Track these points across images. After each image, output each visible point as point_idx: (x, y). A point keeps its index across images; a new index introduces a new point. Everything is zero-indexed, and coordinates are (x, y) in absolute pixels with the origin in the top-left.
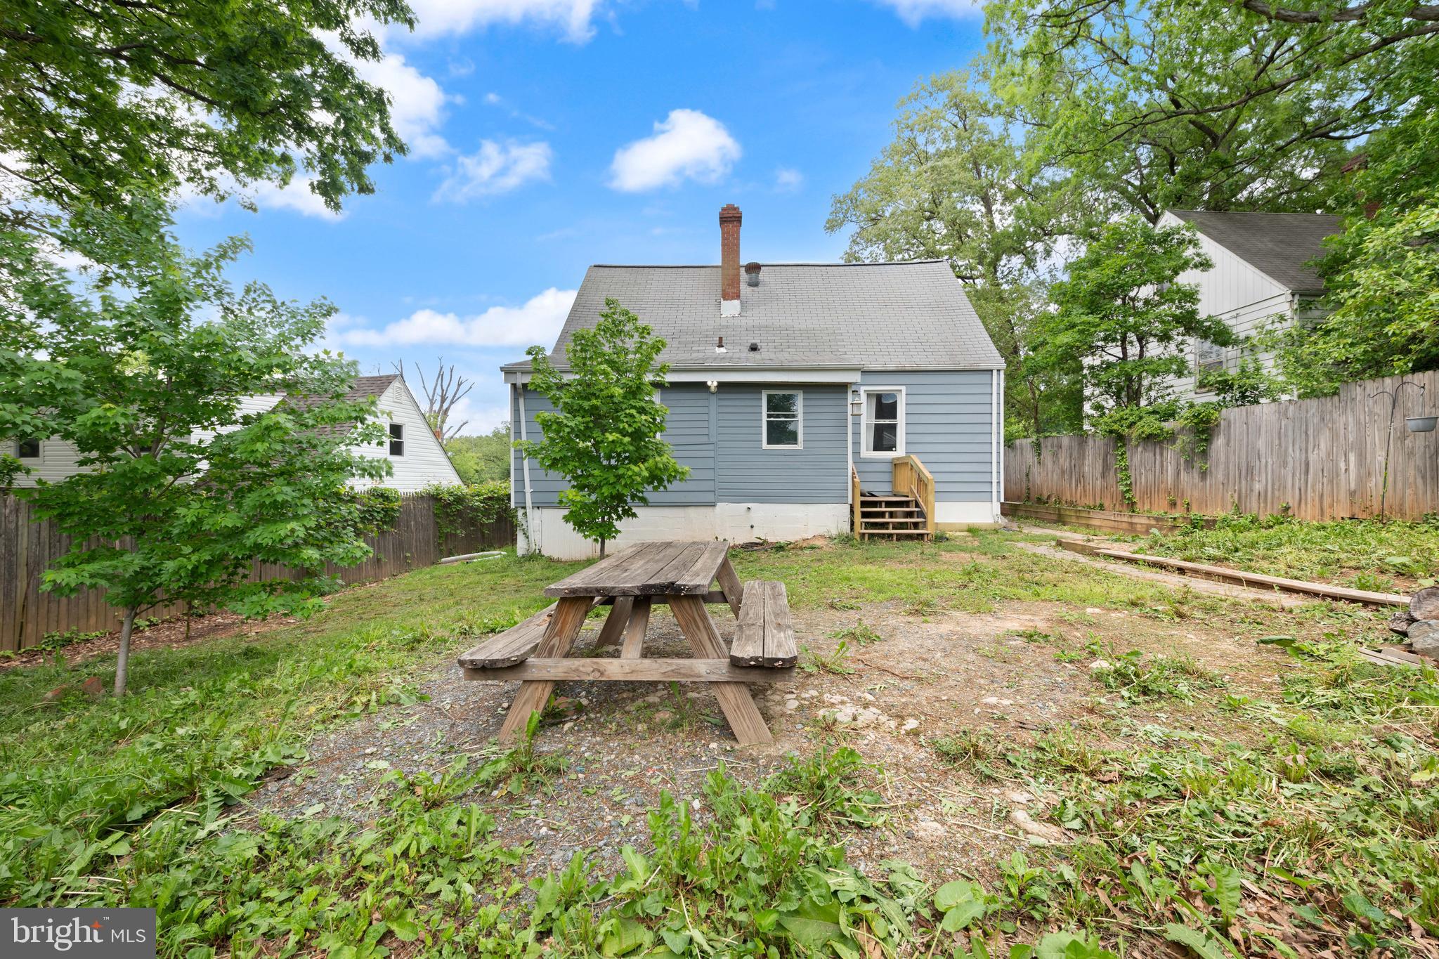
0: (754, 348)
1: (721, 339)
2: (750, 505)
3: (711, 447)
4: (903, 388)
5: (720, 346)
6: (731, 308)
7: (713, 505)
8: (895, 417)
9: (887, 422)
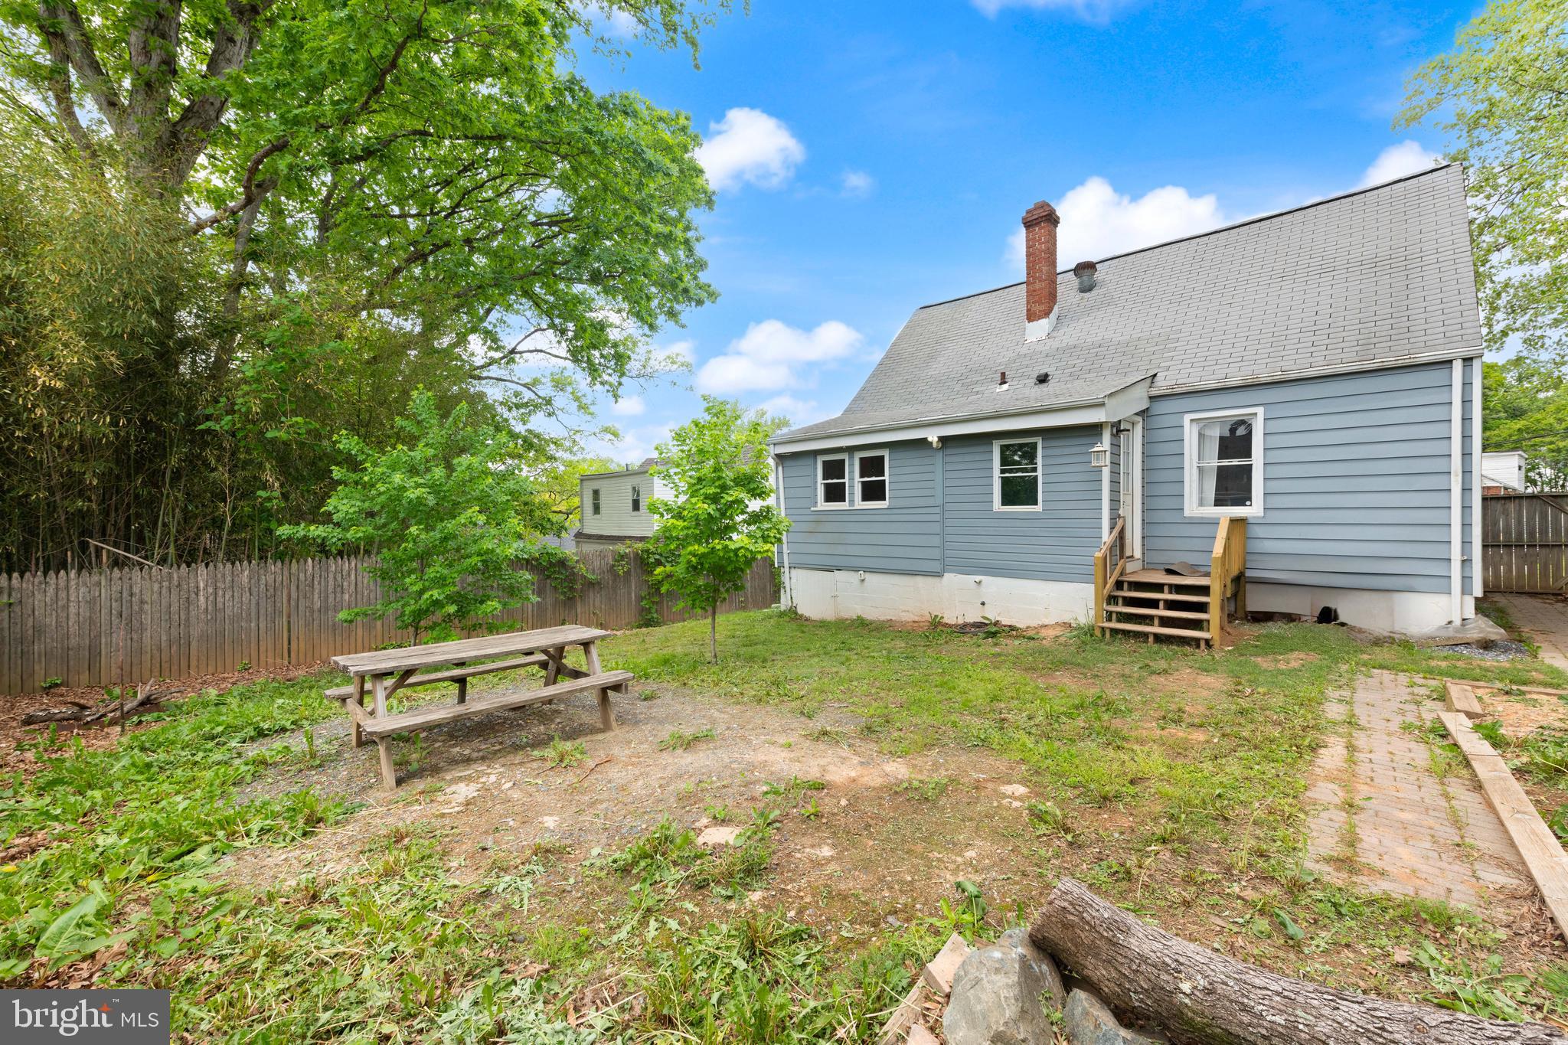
0: (1043, 379)
1: (1003, 375)
2: (978, 578)
3: (937, 510)
4: (1260, 411)
5: (1003, 382)
6: (1040, 328)
7: (939, 575)
8: (1248, 455)
9: (1235, 462)
